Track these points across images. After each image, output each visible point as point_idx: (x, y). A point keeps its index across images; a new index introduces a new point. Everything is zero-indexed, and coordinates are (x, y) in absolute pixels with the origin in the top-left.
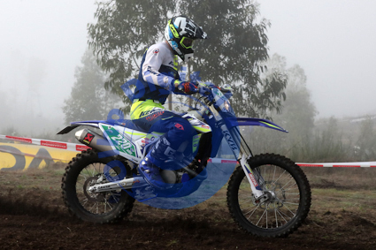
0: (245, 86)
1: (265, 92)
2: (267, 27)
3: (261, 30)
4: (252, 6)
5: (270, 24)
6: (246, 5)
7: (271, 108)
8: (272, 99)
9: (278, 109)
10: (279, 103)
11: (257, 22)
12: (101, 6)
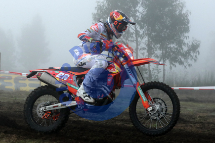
0: (176, 47)
1: (188, 50)
2: (189, 15)
3: (187, 16)
4: (181, 3)
5: (190, 13)
6: (177, 2)
7: (191, 60)
8: (192, 54)
9: (195, 60)
10: (196, 56)
11: (184, 12)
12: (99, 3)
